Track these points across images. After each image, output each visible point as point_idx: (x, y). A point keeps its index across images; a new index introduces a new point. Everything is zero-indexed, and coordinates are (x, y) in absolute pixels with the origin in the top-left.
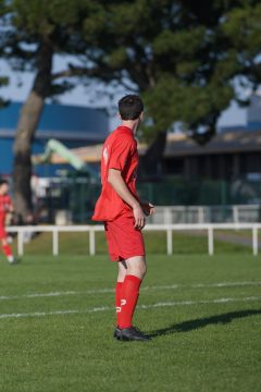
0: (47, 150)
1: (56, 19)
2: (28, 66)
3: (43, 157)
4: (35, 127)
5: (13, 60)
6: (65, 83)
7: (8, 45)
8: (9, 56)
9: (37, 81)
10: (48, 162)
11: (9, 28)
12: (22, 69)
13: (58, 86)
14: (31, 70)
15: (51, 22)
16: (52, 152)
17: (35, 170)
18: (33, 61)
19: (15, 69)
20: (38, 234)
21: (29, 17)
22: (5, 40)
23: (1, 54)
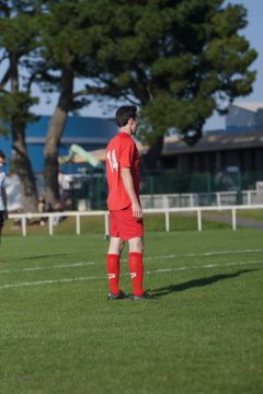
0: (71, 153)
1: (75, 51)
2: (55, 88)
3: (67, 158)
4: (61, 135)
5: (43, 84)
6: (84, 99)
7: (39, 72)
8: (39, 81)
9: (61, 99)
10: (71, 161)
11: (40, 59)
12: (51, 91)
13: (78, 102)
14: (58, 91)
15: (71, 53)
16: (74, 153)
17: (60, 168)
18: (58, 84)
19: (44, 91)
20: (64, 218)
21: (54, 50)
22: (37, 68)
23: (32, 79)
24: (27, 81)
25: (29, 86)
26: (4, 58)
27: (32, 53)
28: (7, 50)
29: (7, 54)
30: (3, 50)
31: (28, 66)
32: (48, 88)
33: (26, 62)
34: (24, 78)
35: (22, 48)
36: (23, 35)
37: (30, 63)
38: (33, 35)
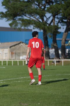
2: (65, 25)
3: (68, 44)
4: (66, 38)
5: (62, 23)
7: (61, 20)
8: (61, 22)
9: (66, 28)
11: (61, 16)
12: (64, 25)
14: (66, 25)
17: (66, 47)
18: (66, 23)
19: (62, 25)
21: (65, 14)
22: (60, 19)
23: (59, 22)
24: (57, 22)
25: (58, 24)
26: (51, 16)
27: (59, 15)
28: (52, 14)
29: (52, 15)
30: (51, 14)
31: (58, 18)
32: (63, 25)
34: (56, 22)
35: (56, 13)
36: (57, 10)
38: (59, 10)
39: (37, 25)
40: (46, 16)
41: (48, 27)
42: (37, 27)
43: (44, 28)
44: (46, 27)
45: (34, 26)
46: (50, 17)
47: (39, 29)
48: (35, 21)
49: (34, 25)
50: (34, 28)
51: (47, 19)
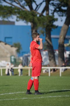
2: (64, 15)
3: (68, 44)
4: (66, 34)
5: (59, 13)
8: (58, 11)
11: (58, 2)
12: (62, 16)
14: (65, 16)
17: (65, 49)
18: (66, 13)
19: (59, 16)
23: (55, 11)
24: (53, 11)
25: (53, 14)
26: (43, 1)
29: (45, 0)
32: (61, 15)
33: (53, 3)
34: (51, 10)
37: (54, 4)
39: (21, 15)
40: (35, 2)
41: (38, 18)
42: (22, 19)
43: (33, 19)
44: (36, 19)
45: (17, 17)
46: (41, 4)
47: (25, 21)
48: (18, 9)
49: (18, 15)
50: (18, 19)
51: (37, 6)
